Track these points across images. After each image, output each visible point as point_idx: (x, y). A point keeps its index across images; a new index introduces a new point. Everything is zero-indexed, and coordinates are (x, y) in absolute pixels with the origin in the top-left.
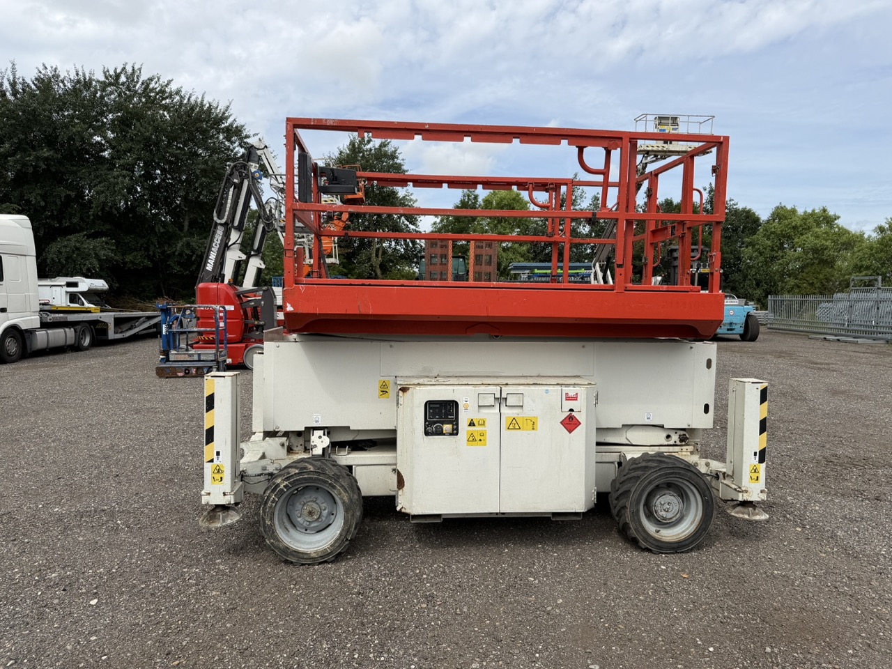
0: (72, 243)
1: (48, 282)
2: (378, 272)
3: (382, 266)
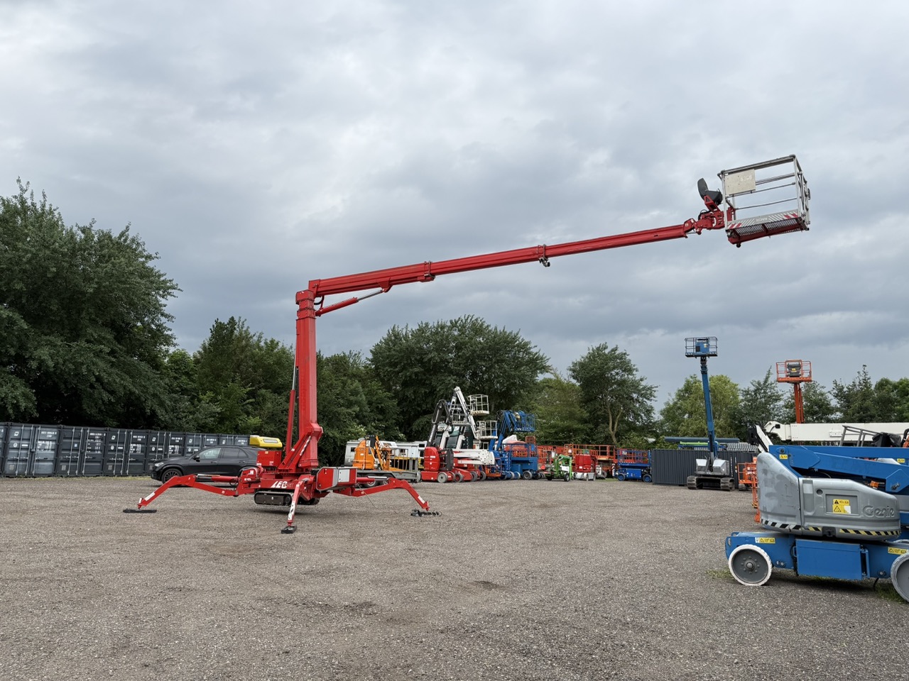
0: (425, 420)
1: (410, 444)
2: (615, 440)
3: (617, 435)
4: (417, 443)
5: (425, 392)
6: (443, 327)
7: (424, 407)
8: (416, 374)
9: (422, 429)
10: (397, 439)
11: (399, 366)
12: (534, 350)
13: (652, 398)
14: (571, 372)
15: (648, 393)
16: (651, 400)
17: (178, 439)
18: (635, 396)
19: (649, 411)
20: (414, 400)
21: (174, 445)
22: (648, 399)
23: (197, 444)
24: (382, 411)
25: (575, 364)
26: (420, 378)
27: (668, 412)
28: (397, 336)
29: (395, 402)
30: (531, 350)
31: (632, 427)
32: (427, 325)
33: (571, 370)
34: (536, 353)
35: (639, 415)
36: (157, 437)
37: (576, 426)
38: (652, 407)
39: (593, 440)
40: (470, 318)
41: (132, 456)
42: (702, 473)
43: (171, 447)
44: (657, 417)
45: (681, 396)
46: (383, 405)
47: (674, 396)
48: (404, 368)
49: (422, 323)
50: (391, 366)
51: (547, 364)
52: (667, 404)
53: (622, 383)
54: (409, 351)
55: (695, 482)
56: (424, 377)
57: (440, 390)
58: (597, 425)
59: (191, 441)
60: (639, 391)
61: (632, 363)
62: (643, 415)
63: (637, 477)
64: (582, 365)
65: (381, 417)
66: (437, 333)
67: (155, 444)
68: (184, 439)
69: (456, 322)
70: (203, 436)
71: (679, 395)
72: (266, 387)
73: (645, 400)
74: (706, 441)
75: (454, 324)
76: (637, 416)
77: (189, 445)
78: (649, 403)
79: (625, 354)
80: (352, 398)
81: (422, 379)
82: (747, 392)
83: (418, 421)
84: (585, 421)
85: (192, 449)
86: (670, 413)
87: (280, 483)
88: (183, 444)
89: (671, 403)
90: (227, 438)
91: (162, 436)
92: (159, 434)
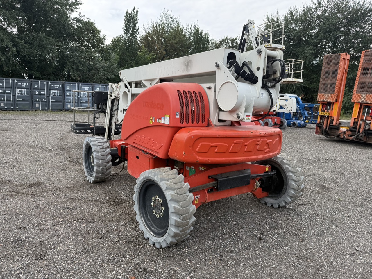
17: (57, 86)
21: (55, 90)
41: (18, 97)
43: (51, 91)
59: (68, 88)
70: (78, 84)
85: (70, 94)
88: (63, 91)
90: (100, 86)
91: (42, 84)
92: (39, 83)
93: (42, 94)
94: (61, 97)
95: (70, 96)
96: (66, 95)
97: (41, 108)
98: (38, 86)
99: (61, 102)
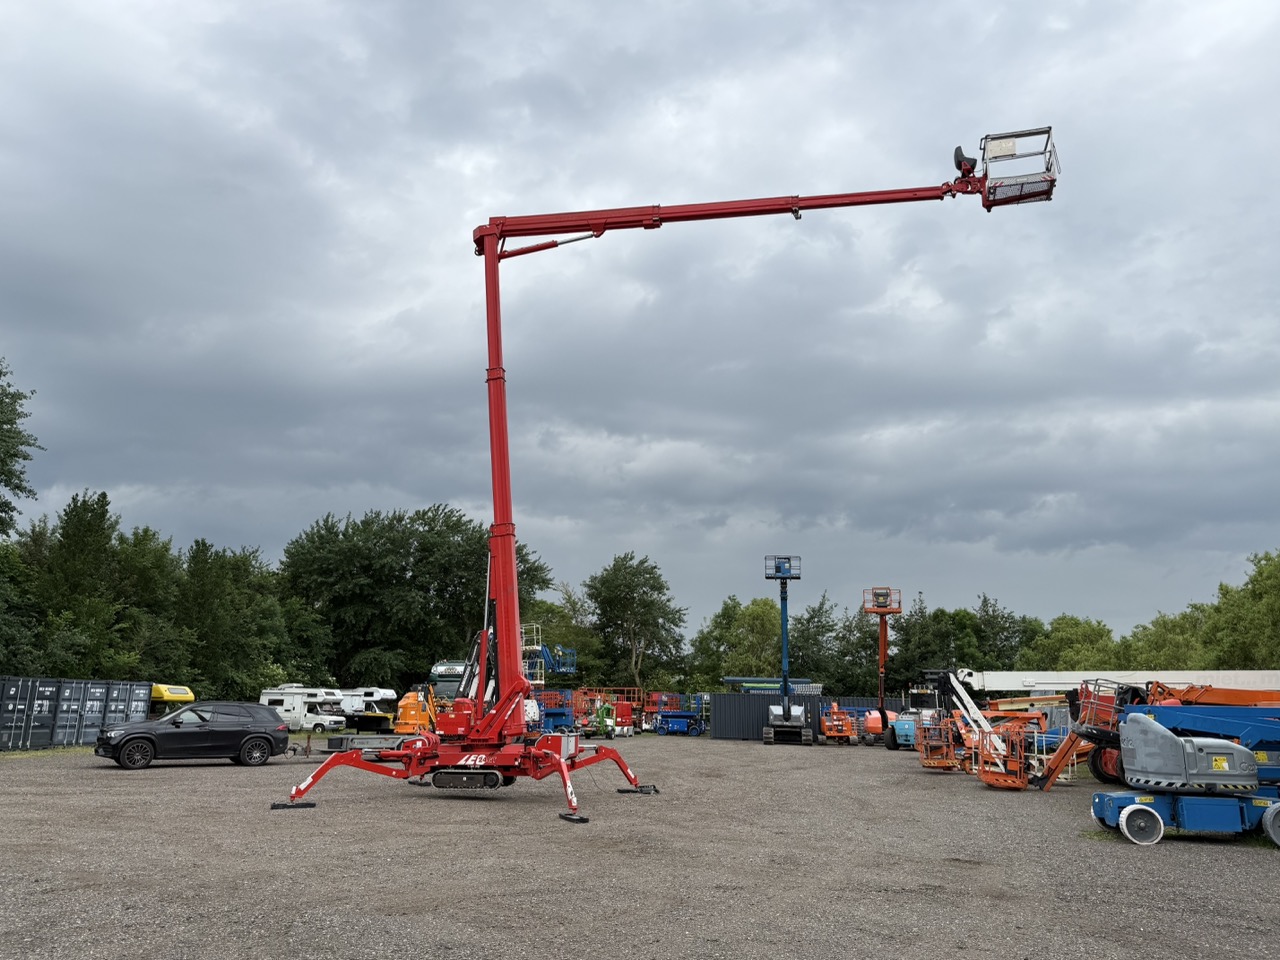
0: (372, 655)
1: (350, 692)
2: (637, 680)
3: (642, 674)
4: (361, 691)
5: (373, 615)
6: (400, 519)
7: (369, 637)
8: (361, 587)
9: (367, 668)
10: (325, 684)
11: (335, 575)
12: (532, 558)
13: (682, 624)
14: (586, 589)
15: (676, 617)
16: (680, 627)
17: (49, 690)
18: (661, 621)
19: (678, 642)
20: (354, 626)
21: (42, 699)
22: (677, 626)
23: (77, 697)
24: (306, 643)
25: (593, 579)
26: (366, 593)
27: (701, 643)
28: (330, 529)
29: (328, 629)
30: (530, 557)
31: (658, 663)
32: (378, 514)
33: (586, 585)
34: (535, 562)
35: (667, 647)
36: (17, 687)
37: (592, 663)
38: (682, 636)
39: (612, 681)
40: (441, 508)
42: (779, 723)
43: (37, 703)
44: (687, 649)
45: (717, 624)
46: (309, 633)
47: (709, 623)
48: (342, 577)
49: (372, 512)
50: (320, 575)
51: (548, 577)
52: (701, 632)
53: (649, 605)
54: (352, 554)
55: (772, 735)
56: (372, 592)
57: (397, 612)
58: (616, 661)
59: (67, 693)
60: (667, 614)
61: (663, 579)
62: (671, 646)
63: (682, 729)
64: (604, 581)
65: (305, 651)
66: (391, 527)
67: (14, 698)
68: (59, 691)
69: (425, 513)
70: (86, 684)
71: (716, 622)
72: (138, 605)
73: (672, 626)
74: (778, 682)
75: (420, 516)
76: (664, 647)
77: (64, 700)
78: (677, 629)
79: (655, 567)
80: (264, 623)
81: (368, 595)
82: (798, 620)
83: (358, 658)
84: (601, 656)
85: (69, 706)
86: (702, 643)
87: (473, 757)
88: (56, 698)
89: (706, 631)
90: (121, 686)
91: (25, 686)
92: (20, 683)
93: (20, 711)
94: (50, 715)
95: (67, 712)
96: (60, 710)
97: (10, 744)
98: (16, 692)
99: (47, 727)
